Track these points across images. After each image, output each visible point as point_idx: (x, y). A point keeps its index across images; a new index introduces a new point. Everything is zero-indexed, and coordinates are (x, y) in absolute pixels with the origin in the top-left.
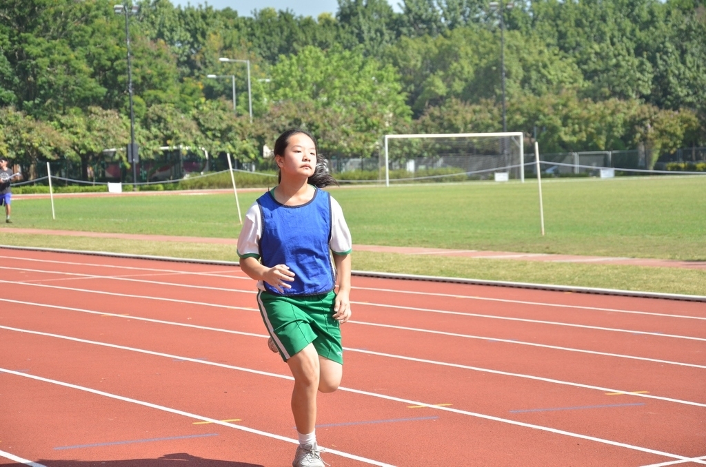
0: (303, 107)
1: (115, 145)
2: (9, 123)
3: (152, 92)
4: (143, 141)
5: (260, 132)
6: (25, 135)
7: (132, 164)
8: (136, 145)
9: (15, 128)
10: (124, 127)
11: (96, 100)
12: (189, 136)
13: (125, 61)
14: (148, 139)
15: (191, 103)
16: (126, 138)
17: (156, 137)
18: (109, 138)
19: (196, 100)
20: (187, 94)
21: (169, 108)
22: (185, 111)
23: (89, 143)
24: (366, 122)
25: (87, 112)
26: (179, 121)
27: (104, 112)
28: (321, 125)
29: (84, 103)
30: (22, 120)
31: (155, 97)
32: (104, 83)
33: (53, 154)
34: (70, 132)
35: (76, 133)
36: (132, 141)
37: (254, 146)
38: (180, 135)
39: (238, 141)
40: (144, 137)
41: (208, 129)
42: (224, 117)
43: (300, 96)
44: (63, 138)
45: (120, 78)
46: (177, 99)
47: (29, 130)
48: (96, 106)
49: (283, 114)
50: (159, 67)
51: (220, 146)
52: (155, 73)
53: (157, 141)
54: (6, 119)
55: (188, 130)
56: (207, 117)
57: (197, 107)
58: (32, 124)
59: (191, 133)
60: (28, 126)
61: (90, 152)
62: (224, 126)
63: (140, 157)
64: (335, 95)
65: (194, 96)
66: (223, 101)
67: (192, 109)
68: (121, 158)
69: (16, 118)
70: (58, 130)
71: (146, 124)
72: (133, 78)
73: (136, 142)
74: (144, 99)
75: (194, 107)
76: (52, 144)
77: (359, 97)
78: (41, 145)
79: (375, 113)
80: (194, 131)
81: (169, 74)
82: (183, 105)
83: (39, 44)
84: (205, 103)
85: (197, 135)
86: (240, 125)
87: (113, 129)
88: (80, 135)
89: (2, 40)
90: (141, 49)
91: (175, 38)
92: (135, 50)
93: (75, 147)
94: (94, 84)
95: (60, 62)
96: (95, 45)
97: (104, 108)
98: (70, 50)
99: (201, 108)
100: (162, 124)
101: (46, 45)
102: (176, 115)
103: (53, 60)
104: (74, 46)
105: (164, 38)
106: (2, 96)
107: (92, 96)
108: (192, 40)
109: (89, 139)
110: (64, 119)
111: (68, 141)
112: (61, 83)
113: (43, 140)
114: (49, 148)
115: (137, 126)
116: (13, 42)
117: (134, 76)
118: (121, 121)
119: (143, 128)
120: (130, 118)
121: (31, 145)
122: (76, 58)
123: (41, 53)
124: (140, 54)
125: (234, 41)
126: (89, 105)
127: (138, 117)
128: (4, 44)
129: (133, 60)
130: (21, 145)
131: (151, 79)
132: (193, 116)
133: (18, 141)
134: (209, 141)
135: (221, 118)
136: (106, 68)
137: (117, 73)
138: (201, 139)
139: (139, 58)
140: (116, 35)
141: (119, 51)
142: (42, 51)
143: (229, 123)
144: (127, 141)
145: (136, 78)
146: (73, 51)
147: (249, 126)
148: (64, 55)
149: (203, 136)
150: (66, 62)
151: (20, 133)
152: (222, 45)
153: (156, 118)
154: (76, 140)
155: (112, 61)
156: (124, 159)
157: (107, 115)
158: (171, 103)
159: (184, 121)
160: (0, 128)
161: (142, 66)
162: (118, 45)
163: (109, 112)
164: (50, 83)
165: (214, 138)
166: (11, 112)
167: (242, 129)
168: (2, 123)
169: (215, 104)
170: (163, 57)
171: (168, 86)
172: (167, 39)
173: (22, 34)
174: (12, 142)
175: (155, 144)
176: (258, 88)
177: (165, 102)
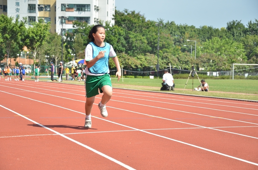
0: (211, 55)
1: (153, 65)
2: (123, 57)
3: (165, 49)
4: (161, 64)
5: (197, 62)
6: (127, 61)
7: (157, 70)
9: (124, 59)
10: (156, 59)
12: (175, 63)
13: (158, 40)
14: (163, 63)
16: (156, 63)
17: (165, 63)
18: (151, 62)
19: (178, 52)
20: (175, 50)
21: (170, 54)
22: (174, 55)
23: (145, 64)
24: (231, 61)
25: (145, 55)
26: (172, 58)
27: (150, 55)
28: (217, 61)
29: (144, 52)
30: (126, 56)
31: (166, 50)
32: (151, 46)
33: (135, 67)
36: (158, 64)
38: (172, 62)
39: (190, 65)
41: (181, 61)
42: (186, 57)
43: (211, 52)
44: (138, 62)
45: (156, 45)
46: (172, 51)
47: (129, 59)
48: (148, 53)
49: (205, 57)
50: (168, 42)
51: (184, 66)
52: (166, 44)
54: (122, 56)
55: (175, 61)
56: (181, 57)
58: (129, 58)
59: (176, 62)
61: (145, 67)
62: (186, 60)
63: (160, 68)
64: (223, 52)
65: (178, 51)
66: (186, 52)
67: (177, 55)
68: (154, 68)
69: (125, 55)
70: (137, 60)
72: (159, 45)
74: (163, 51)
75: (177, 54)
76: (134, 64)
77: (230, 53)
78: (131, 64)
79: (235, 58)
80: (177, 61)
81: (170, 44)
82: (174, 53)
83: (133, 35)
84: (181, 53)
85: (178, 63)
86: (191, 60)
87: (152, 60)
88: (143, 61)
89: (123, 33)
90: (162, 36)
91: (176, 34)
92: (161, 37)
93: (141, 65)
94: (148, 46)
95: (139, 40)
96: (149, 35)
97: (151, 54)
98: (142, 37)
99: (179, 54)
100: (167, 59)
101: (135, 35)
102: (172, 56)
103: (137, 39)
104: (143, 35)
105: (172, 34)
106: (122, 49)
107: (147, 50)
108: (181, 35)
109: (145, 63)
110: (139, 57)
111: (139, 63)
112: (139, 46)
113: (132, 62)
114: (134, 65)
115: (160, 59)
116: (126, 34)
117: (160, 44)
118: (155, 58)
119: (161, 60)
120: (158, 57)
121: (129, 64)
122: (144, 39)
123: (133, 37)
124: (162, 38)
125: (193, 35)
126: (146, 52)
127: (160, 56)
128: (123, 34)
129: (160, 40)
130: (126, 64)
131: (165, 45)
132: (177, 57)
133: (125, 62)
134: (181, 64)
135: (185, 58)
136: (152, 42)
137: (155, 43)
138: (179, 64)
139: (162, 39)
140: (155, 32)
141: (156, 37)
142: (134, 36)
143: (188, 59)
144: (156, 64)
145: (160, 45)
146: (143, 36)
147: (194, 60)
148: (140, 38)
149: (179, 63)
150: (141, 40)
151: (126, 60)
152: (189, 36)
153: (165, 57)
154: (142, 63)
155: (154, 40)
156: (155, 69)
157: (151, 56)
158: (171, 53)
159: (174, 58)
160: (120, 58)
161: (163, 42)
162: (156, 35)
163: (152, 55)
164: (135, 46)
165: (183, 63)
166: (124, 54)
167: (192, 61)
168: (121, 57)
169: (184, 54)
170: (169, 39)
171: (170, 48)
172: (173, 34)
173: (129, 32)
174: (123, 63)
175: (165, 65)
176: (198, 49)
177: (169, 52)
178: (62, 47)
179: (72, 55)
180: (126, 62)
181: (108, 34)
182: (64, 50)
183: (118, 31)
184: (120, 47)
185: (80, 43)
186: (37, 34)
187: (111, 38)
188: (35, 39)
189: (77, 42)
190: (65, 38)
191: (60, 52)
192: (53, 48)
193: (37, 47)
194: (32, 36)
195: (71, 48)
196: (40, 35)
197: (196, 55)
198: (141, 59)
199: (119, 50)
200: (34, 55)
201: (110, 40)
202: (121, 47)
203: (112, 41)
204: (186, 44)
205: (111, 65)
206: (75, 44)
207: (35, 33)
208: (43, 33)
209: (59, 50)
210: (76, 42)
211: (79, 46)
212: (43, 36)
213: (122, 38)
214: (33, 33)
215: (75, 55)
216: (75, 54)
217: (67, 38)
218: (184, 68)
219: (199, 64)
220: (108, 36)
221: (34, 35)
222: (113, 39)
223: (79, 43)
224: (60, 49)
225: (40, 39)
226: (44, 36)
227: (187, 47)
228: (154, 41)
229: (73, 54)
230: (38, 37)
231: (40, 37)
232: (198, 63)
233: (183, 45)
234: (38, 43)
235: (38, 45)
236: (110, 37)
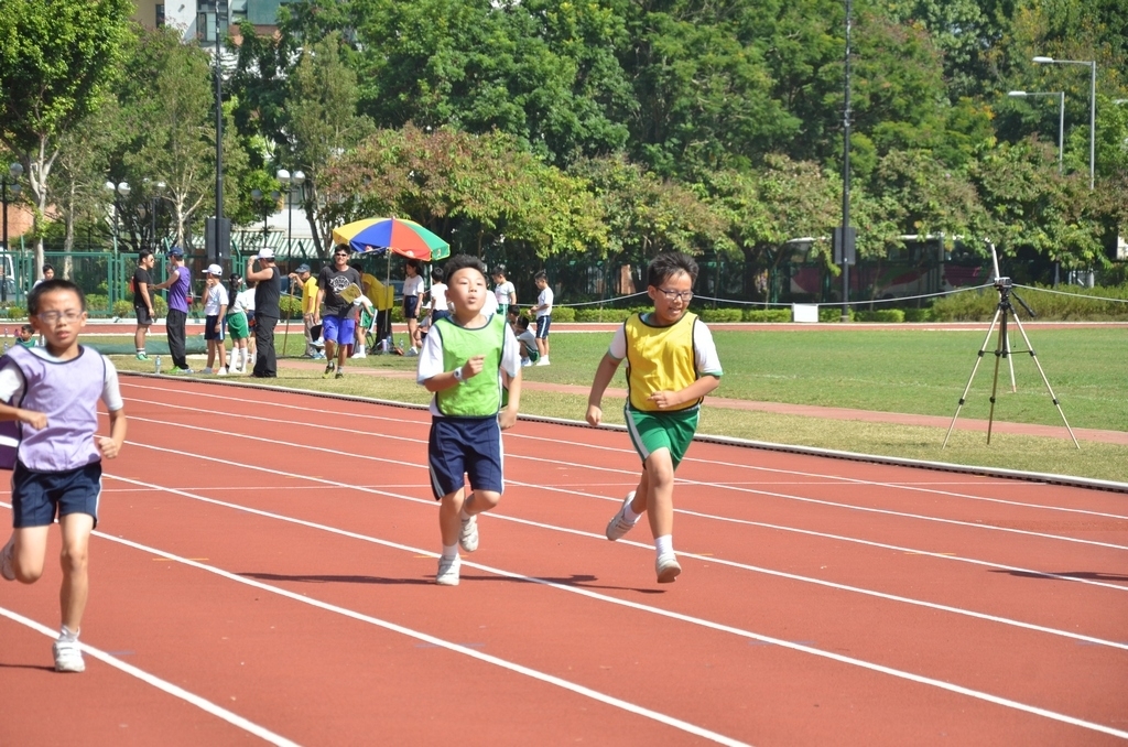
1: (812, 229)
2: (614, 186)
3: (890, 125)
4: (867, 222)
5: (1109, 207)
6: (642, 209)
7: (841, 266)
8: (853, 229)
9: (625, 194)
10: (832, 195)
11: (780, 142)
12: (958, 214)
13: (842, 65)
14: (877, 218)
15: (968, 148)
16: (834, 215)
17: (892, 215)
18: (801, 216)
19: (978, 141)
20: (959, 130)
21: (922, 157)
22: (954, 163)
23: (760, 226)
25: (760, 165)
26: (941, 183)
27: (795, 166)
29: (756, 147)
30: (639, 180)
31: (896, 134)
32: (797, 108)
33: (692, 246)
34: (726, 203)
35: (739, 206)
36: (844, 222)
37: (1094, 236)
38: (942, 212)
39: (1060, 227)
40: (868, 215)
41: (1000, 200)
42: (1035, 176)
44: (712, 216)
45: (830, 98)
46: (938, 139)
47: (652, 199)
48: (780, 154)
50: (908, 75)
51: (1021, 235)
52: (899, 88)
53: (893, 223)
54: (609, 176)
55: (958, 201)
56: (999, 175)
57: (978, 156)
58: (656, 187)
59: (963, 208)
60: (649, 192)
61: (763, 244)
62: (1032, 194)
63: (858, 253)
65: (974, 134)
66: (1032, 143)
67: (970, 159)
68: (822, 254)
69: (629, 175)
70: (704, 200)
71: (874, 189)
72: (854, 97)
73: (853, 224)
74: (874, 140)
75: (973, 155)
76: (691, 227)
78: (671, 228)
80: (969, 204)
81: (926, 89)
82: (952, 151)
83: (680, 34)
84: (995, 147)
85: (978, 213)
86: (1067, 192)
87: (809, 197)
88: (745, 210)
89: (612, 26)
90: (873, 40)
91: (951, 17)
92: (861, 43)
93: (734, 233)
94: (778, 110)
95: (716, 67)
96: (785, 34)
97: (795, 157)
98: (738, 45)
99: (987, 158)
100: (906, 190)
101: (692, 35)
102: (935, 172)
103: (703, 64)
104: (745, 37)
105: (926, 17)
106: (606, 135)
107: (774, 133)
108: (984, 19)
109: (763, 218)
110: (718, 179)
111: (723, 221)
112: (717, 109)
113: (675, 219)
114: (686, 234)
115: (857, 192)
116: (632, 29)
117: (857, 94)
118: (825, 182)
119: (867, 198)
120: (843, 176)
121: (653, 228)
122: (749, 59)
123: (682, 51)
124: (871, 51)
125: (1071, 23)
126: (765, 151)
127: (859, 175)
128: (616, 35)
129: (856, 63)
130: (633, 227)
131: (889, 99)
132: (970, 173)
133: (628, 219)
134: (1001, 224)
135: (1026, 179)
136: (804, 78)
137: (823, 88)
138: (982, 221)
139: (868, 57)
140: (826, 13)
141: (830, 45)
142: (685, 46)
143: (1045, 188)
144: (835, 223)
145: (860, 97)
146: (744, 46)
147: (1085, 194)
148: (725, 53)
149: (988, 215)
150: (729, 67)
151: (632, 203)
152: (1046, 30)
153: (895, 177)
154: (737, 219)
155: (816, 65)
156: (828, 256)
157: (798, 171)
158: (928, 148)
159: (951, 183)
160: (596, 194)
161: (874, 75)
162: (829, 32)
163: (803, 164)
164: (695, 109)
165: (1011, 217)
166: (618, 165)
167: (1071, 201)
168: (602, 185)
169: (1016, 150)
170: (916, 56)
171: (922, 114)
172: (933, 19)
173: (650, 15)
174: (618, 222)
175: (890, 228)
176: (1110, 118)
177: (916, 146)
178: (216, 127)
179: (286, 179)
180: (635, 218)
181: (517, 35)
182: (234, 147)
183: (580, 13)
184: (592, 121)
185: (336, 96)
186: (52, 39)
187: (535, 60)
188: (39, 75)
189: (315, 92)
190: (230, 61)
191: (207, 159)
192: (160, 134)
193: (53, 126)
194: (21, 54)
195: (269, 128)
196: (71, 46)
197: (1096, 152)
198: (730, 193)
199: (591, 138)
200: (38, 180)
201: (529, 72)
202: (598, 122)
203: (542, 79)
204: (1025, 84)
205: (537, 242)
206: (304, 102)
207: (41, 37)
208: (93, 33)
209: (199, 143)
210: (307, 90)
211: (328, 117)
212: (94, 58)
213: (606, 58)
214: (27, 35)
215: (300, 175)
216: (304, 170)
217: (243, 63)
218: (1016, 247)
219: (1119, 218)
220: (514, 45)
221: (37, 48)
222: (549, 67)
223: (331, 96)
224: (205, 138)
225: (73, 73)
226: (102, 57)
227: (1029, 100)
228: (815, 71)
229: (291, 171)
230: (63, 66)
231: (76, 58)
232: (1114, 211)
233: (1003, 91)
234: (63, 104)
235: (63, 114)
236: (531, 53)
